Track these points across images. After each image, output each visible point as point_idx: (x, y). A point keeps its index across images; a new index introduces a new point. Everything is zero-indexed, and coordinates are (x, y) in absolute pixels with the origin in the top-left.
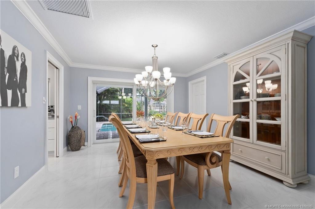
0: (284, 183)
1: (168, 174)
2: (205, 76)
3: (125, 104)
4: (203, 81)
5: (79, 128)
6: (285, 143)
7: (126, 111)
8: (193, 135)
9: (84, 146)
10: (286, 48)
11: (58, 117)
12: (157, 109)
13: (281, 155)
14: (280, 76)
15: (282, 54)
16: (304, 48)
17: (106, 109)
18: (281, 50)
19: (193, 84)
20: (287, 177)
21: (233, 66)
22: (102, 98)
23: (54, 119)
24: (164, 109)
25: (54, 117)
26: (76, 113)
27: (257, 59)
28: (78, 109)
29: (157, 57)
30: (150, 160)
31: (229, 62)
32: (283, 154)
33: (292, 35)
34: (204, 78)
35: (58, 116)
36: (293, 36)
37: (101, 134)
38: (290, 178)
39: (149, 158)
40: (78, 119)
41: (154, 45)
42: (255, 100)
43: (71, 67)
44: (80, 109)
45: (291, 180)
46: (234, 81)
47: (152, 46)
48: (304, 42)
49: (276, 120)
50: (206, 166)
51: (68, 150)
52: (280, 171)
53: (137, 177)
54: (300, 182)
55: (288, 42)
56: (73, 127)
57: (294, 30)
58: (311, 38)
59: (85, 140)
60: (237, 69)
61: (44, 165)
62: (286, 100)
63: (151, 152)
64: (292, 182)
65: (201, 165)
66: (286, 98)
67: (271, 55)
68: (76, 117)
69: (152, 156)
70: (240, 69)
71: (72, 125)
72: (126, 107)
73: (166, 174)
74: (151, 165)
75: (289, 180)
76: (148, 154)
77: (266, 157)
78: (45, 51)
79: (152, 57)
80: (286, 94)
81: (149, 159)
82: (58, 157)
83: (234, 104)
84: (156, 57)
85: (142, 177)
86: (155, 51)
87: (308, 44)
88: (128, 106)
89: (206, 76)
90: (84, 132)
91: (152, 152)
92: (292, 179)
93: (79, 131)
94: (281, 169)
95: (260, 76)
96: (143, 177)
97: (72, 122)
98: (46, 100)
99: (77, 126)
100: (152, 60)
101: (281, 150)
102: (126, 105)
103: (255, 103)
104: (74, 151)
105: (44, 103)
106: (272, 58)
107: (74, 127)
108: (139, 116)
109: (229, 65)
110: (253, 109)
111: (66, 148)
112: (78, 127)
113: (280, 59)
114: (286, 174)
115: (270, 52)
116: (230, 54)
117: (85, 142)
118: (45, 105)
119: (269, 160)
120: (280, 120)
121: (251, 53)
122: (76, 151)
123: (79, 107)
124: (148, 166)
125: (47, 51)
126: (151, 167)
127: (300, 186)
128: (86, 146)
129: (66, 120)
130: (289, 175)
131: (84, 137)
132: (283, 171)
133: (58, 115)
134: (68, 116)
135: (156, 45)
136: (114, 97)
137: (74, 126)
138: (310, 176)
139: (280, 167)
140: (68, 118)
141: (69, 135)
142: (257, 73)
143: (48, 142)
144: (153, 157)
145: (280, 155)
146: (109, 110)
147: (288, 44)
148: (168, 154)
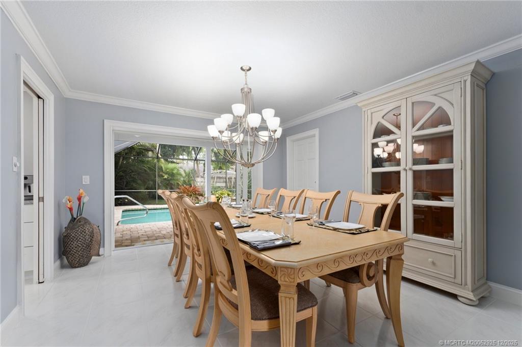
0: (459, 298)
1: (309, 307)
2: (316, 128)
3: (164, 174)
4: (314, 136)
5: (86, 221)
6: (461, 236)
7: (165, 186)
8: (332, 228)
9: (99, 255)
10: (462, 87)
11: (41, 199)
12: (218, 182)
13: (455, 256)
14: (452, 131)
15: (455, 96)
16: (483, 90)
17: (127, 183)
18: (454, 91)
19: (294, 141)
20: (464, 289)
21: (372, 113)
22: (120, 163)
23: (33, 204)
24: (231, 182)
25: (33, 199)
26: (81, 191)
27: (413, 103)
28: (84, 183)
29: (251, 89)
30: (285, 286)
31: (364, 106)
32: (458, 253)
33: (472, 67)
34: (316, 132)
35: (43, 198)
36: (473, 70)
37: (125, 229)
38: (469, 291)
39: (285, 281)
40: (83, 204)
41: (244, 68)
42: (410, 169)
43: (67, 99)
44: (88, 183)
45: (472, 294)
46: (374, 138)
47: (242, 68)
48: (483, 81)
49: (442, 200)
50: (360, 283)
51: (63, 267)
52: (453, 280)
53: (252, 319)
54: (482, 296)
55: (465, 78)
56: (73, 219)
57: (476, 60)
58: (492, 76)
59: (100, 245)
60: (378, 119)
61: (16, 305)
62: (461, 169)
63: (289, 269)
64: (473, 296)
65: (351, 283)
66: (462, 166)
67: (437, 97)
68: (79, 199)
69: (292, 277)
70: (383, 117)
71: (72, 215)
72: (165, 179)
73: (306, 307)
74: (290, 296)
75: (468, 294)
76: (282, 273)
77: (430, 260)
78: (17, 58)
79: (242, 89)
80: (463, 160)
81: (284, 283)
82: (43, 282)
83: (374, 174)
84: (248, 88)
85: (263, 319)
86: (246, 78)
87: (487, 83)
88: (168, 178)
89: (318, 129)
90: (97, 228)
91: (292, 268)
92: (472, 291)
93: (87, 227)
94: (455, 278)
95: (418, 130)
96: (265, 319)
97: (71, 209)
98: (20, 163)
99: (83, 216)
100: (241, 94)
101: (454, 248)
102: (166, 177)
103: (410, 174)
104: (75, 267)
105: (15, 169)
106: (439, 102)
107: (75, 219)
108: (191, 195)
109: (364, 111)
110: (407, 183)
111: (58, 262)
112: (85, 219)
113: (452, 105)
114: (462, 285)
115: (435, 93)
116: (361, 95)
117: (99, 248)
118: (19, 173)
119: (434, 263)
120: (451, 200)
121: (402, 93)
122: (81, 266)
123: (86, 180)
124: (283, 298)
125: (22, 58)
126: (290, 299)
127: (482, 301)
128: (102, 255)
129: (58, 206)
130: (466, 286)
131: (99, 238)
132: (458, 280)
133: (41, 195)
134: (64, 198)
135: (248, 68)
136: (143, 161)
137: (75, 216)
138: (489, 284)
139: (451, 274)
140: (64, 201)
141: (65, 236)
142: (414, 126)
143: (25, 252)
144: (294, 278)
145: (452, 256)
146: (134, 185)
147: (465, 81)
148: (318, 271)
